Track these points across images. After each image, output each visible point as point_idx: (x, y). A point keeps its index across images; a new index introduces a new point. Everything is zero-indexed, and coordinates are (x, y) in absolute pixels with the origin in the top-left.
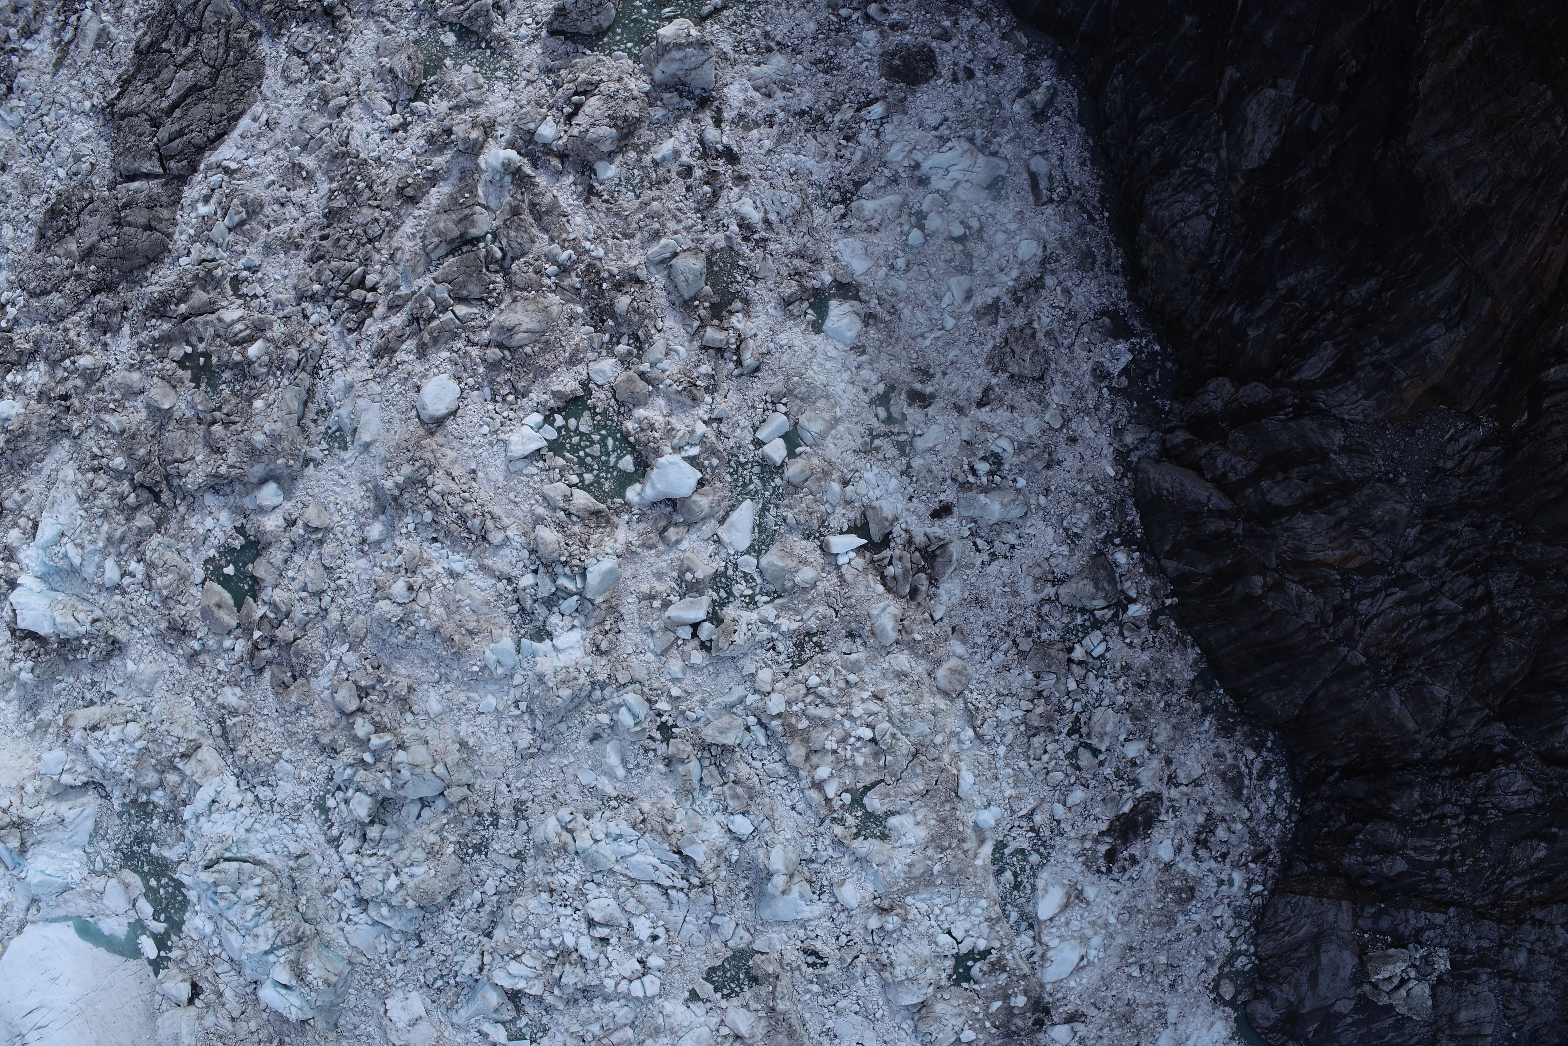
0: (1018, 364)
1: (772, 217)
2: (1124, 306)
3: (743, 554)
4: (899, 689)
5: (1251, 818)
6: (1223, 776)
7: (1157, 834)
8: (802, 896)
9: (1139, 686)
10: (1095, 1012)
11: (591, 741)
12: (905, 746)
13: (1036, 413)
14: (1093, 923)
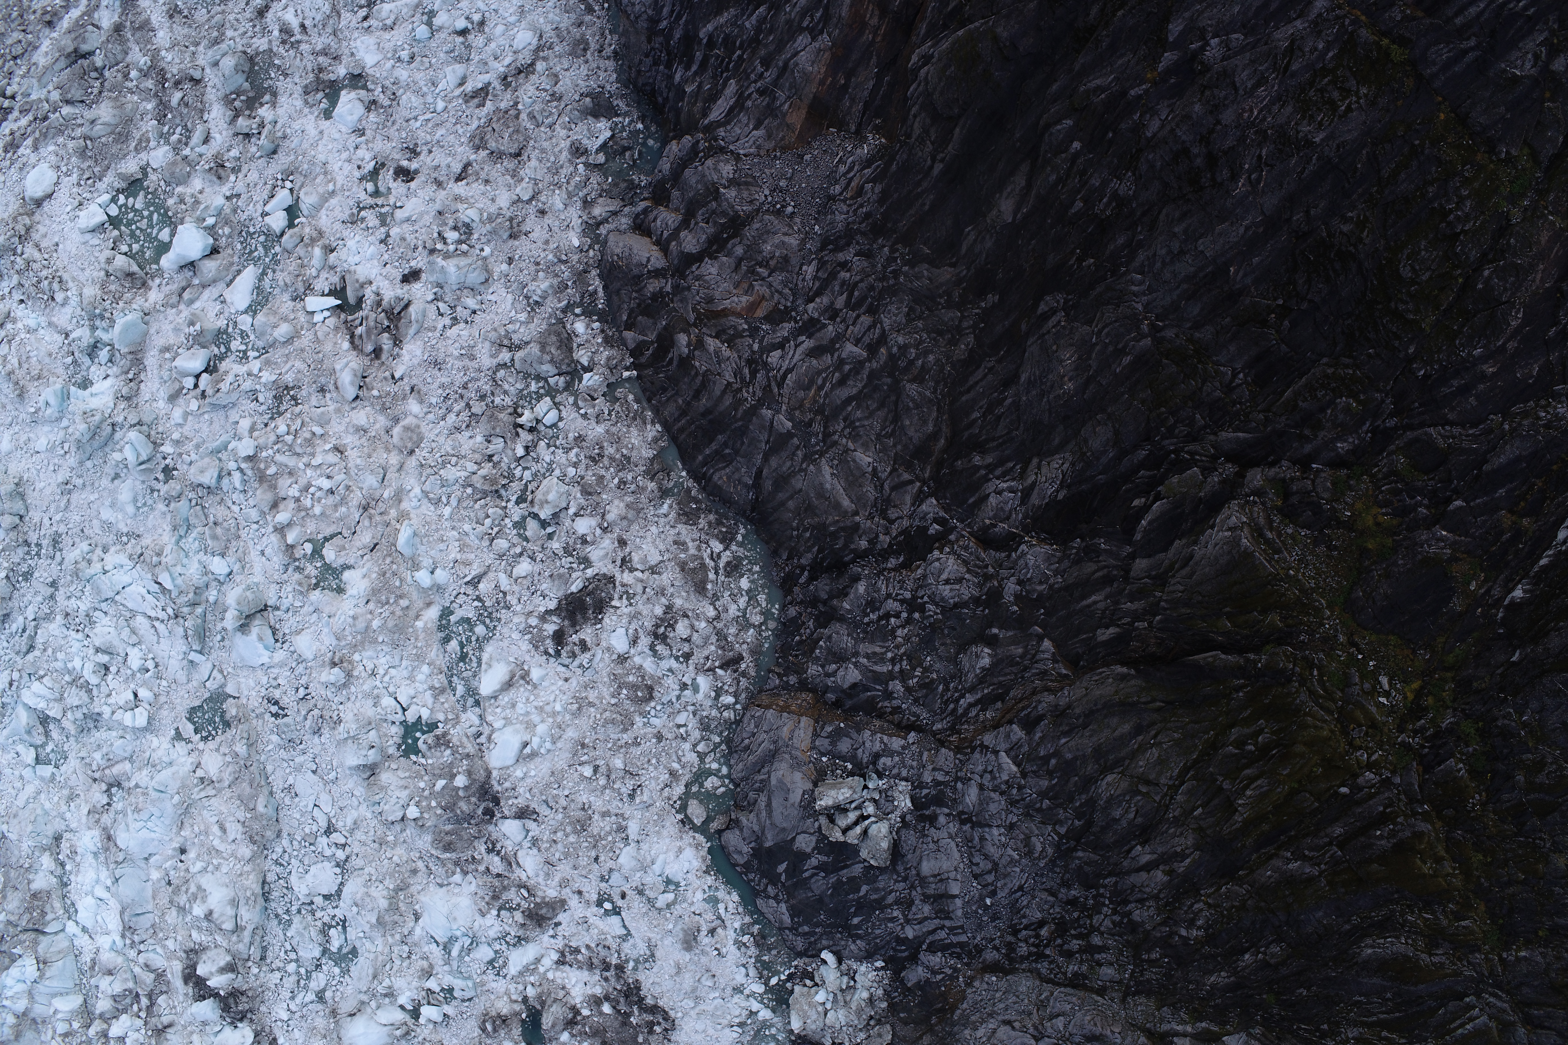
0: (497, 141)
1: (307, 23)
2: (612, 88)
3: (243, 313)
4: (358, 443)
5: (718, 618)
6: (682, 565)
7: (609, 620)
8: (260, 639)
9: (592, 459)
10: (547, 812)
11: (113, 480)
12: (356, 498)
13: (509, 188)
14: (540, 709)
